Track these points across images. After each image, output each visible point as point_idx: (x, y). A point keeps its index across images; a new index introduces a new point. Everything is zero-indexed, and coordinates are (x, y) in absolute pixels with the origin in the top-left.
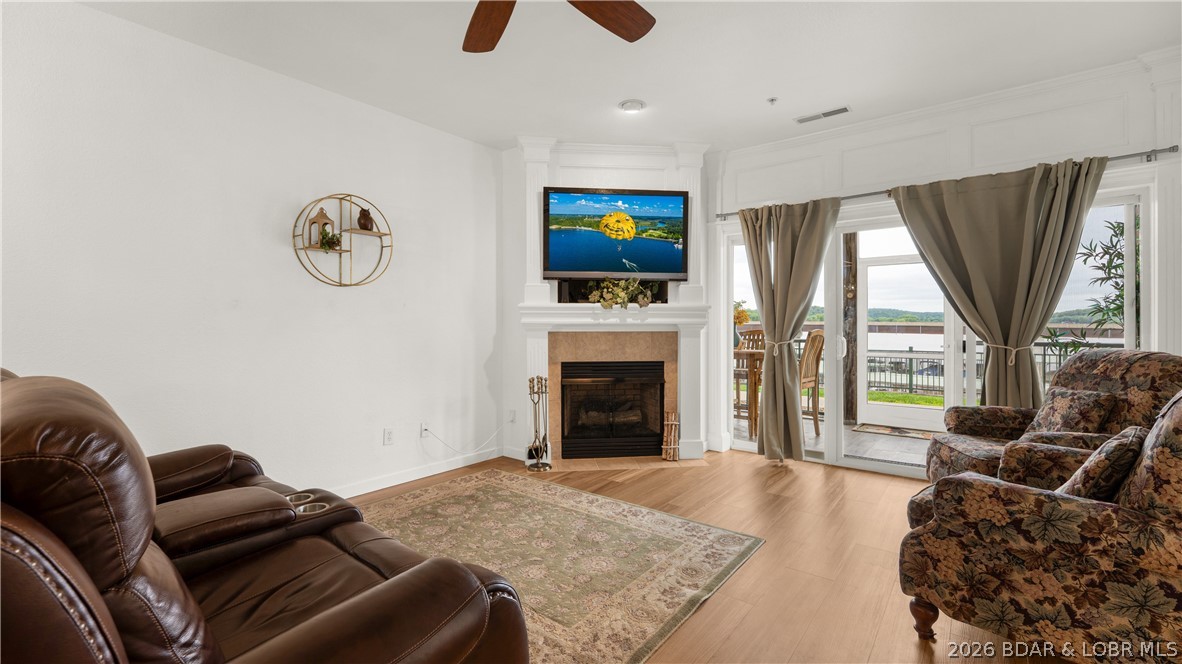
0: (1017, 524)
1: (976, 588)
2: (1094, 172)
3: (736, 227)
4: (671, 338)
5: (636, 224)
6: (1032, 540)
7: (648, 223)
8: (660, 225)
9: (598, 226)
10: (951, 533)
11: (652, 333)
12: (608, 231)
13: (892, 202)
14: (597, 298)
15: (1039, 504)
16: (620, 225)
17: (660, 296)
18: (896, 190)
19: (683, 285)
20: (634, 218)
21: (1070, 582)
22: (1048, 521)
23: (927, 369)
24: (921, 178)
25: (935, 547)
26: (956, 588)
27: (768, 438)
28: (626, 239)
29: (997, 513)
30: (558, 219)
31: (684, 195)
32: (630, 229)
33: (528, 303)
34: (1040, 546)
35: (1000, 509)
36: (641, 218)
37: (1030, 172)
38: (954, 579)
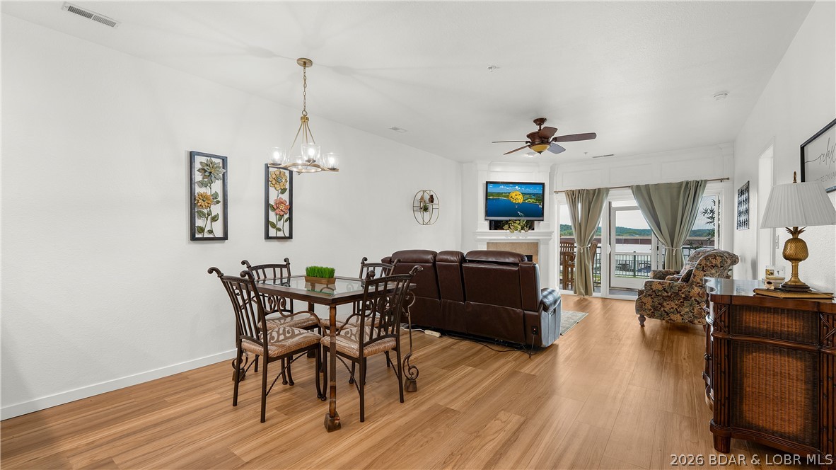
0: (664, 289)
1: (655, 309)
2: (703, 185)
3: (563, 197)
4: (535, 245)
5: (523, 196)
6: (668, 293)
7: (528, 196)
8: (533, 197)
9: (508, 197)
10: (649, 295)
11: (528, 243)
12: (512, 199)
13: (630, 191)
14: (507, 228)
15: (670, 284)
16: (517, 197)
17: (532, 228)
18: (632, 186)
19: (541, 222)
20: (522, 194)
21: (677, 303)
22: (671, 288)
23: (644, 269)
24: (642, 183)
25: (645, 300)
26: (650, 310)
27: (578, 287)
28: (519, 203)
29: (660, 287)
30: (492, 194)
31: (543, 184)
32: (521, 198)
33: (479, 230)
34: (669, 294)
35: (661, 286)
36: (525, 194)
37: (681, 183)
38: (650, 308)
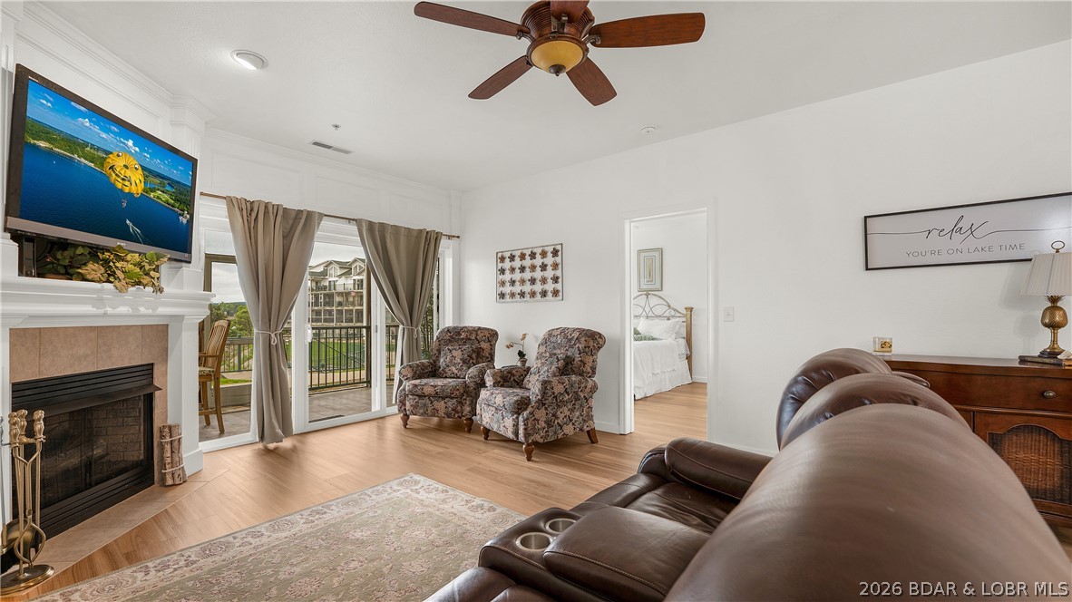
4: (162, 333)
5: (145, 177)
7: (157, 181)
8: (168, 188)
9: (102, 165)
11: (142, 326)
12: (114, 175)
14: (102, 275)
16: (128, 173)
20: (144, 169)
28: (132, 194)
31: (194, 162)
32: (138, 181)
36: (151, 172)
